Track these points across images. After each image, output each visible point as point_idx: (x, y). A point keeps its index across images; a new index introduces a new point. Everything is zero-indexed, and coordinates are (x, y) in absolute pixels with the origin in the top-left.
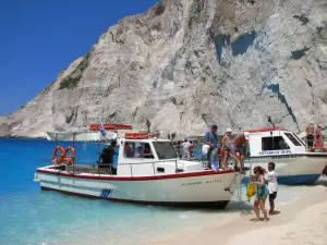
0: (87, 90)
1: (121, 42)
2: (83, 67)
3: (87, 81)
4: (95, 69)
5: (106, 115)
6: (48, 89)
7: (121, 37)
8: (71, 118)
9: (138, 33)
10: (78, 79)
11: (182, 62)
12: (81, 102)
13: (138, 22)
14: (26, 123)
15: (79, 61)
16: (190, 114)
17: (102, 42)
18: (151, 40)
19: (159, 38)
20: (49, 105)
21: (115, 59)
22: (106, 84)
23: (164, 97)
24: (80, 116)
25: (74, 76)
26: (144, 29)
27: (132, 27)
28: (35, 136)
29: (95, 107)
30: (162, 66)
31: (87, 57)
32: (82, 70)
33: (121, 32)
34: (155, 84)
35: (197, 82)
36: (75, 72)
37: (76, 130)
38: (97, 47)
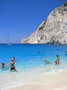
0: (46, 30)
1: (55, 16)
2: (45, 24)
3: (46, 28)
4: (48, 24)
5: (51, 37)
6: (36, 30)
7: (55, 14)
8: (42, 38)
9: (59, 12)
10: (43, 27)
12: (44, 33)
13: (59, 9)
14: (31, 40)
15: (43, 22)
17: (49, 16)
18: (63, 14)
19: (66, 13)
20: (36, 35)
22: (51, 28)
24: (44, 37)
26: (61, 11)
28: (33, 43)
29: (48, 35)
30: (66, 21)
31: (46, 21)
32: (44, 24)
33: (55, 13)
34: (64, 27)
36: (43, 25)
37: (43, 41)
38: (48, 18)
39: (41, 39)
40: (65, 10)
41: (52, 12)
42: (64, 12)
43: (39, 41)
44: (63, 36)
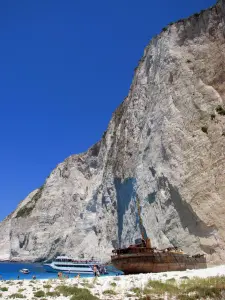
0: (37, 218)
1: (67, 177)
2: (37, 198)
3: (38, 211)
4: (45, 200)
5: (52, 240)
6: (10, 216)
7: (66, 173)
8: (24, 243)
9: (80, 169)
10: (31, 209)
11: (100, 197)
13: (79, 160)
15: (34, 193)
16: (104, 240)
17: (52, 176)
18: (90, 176)
19: (96, 173)
20: (8, 232)
21: (61, 191)
22: (52, 214)
23: (89, 226)
24: (31, 241)
25: (29, 206)
26: (83, 166)
27: (75, 164)
29: (43, 233)
30: (87, 200)
31: (41, 189)
32: (36, 200)
33: (67, 169)
34: (81, 216)
35: (109, 214)
36: (30, 202)
37: (27, 253)
38: (48, 181)
39: (21, 246)
40: (94, 165)
41: (61, 166)
42: (91, 169)
43: (14, 253)
44: (79, 242)
